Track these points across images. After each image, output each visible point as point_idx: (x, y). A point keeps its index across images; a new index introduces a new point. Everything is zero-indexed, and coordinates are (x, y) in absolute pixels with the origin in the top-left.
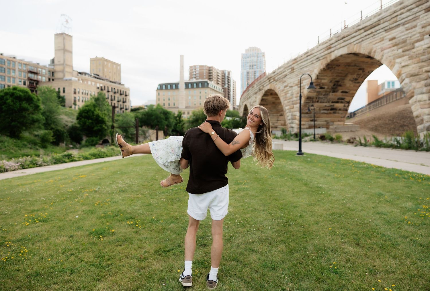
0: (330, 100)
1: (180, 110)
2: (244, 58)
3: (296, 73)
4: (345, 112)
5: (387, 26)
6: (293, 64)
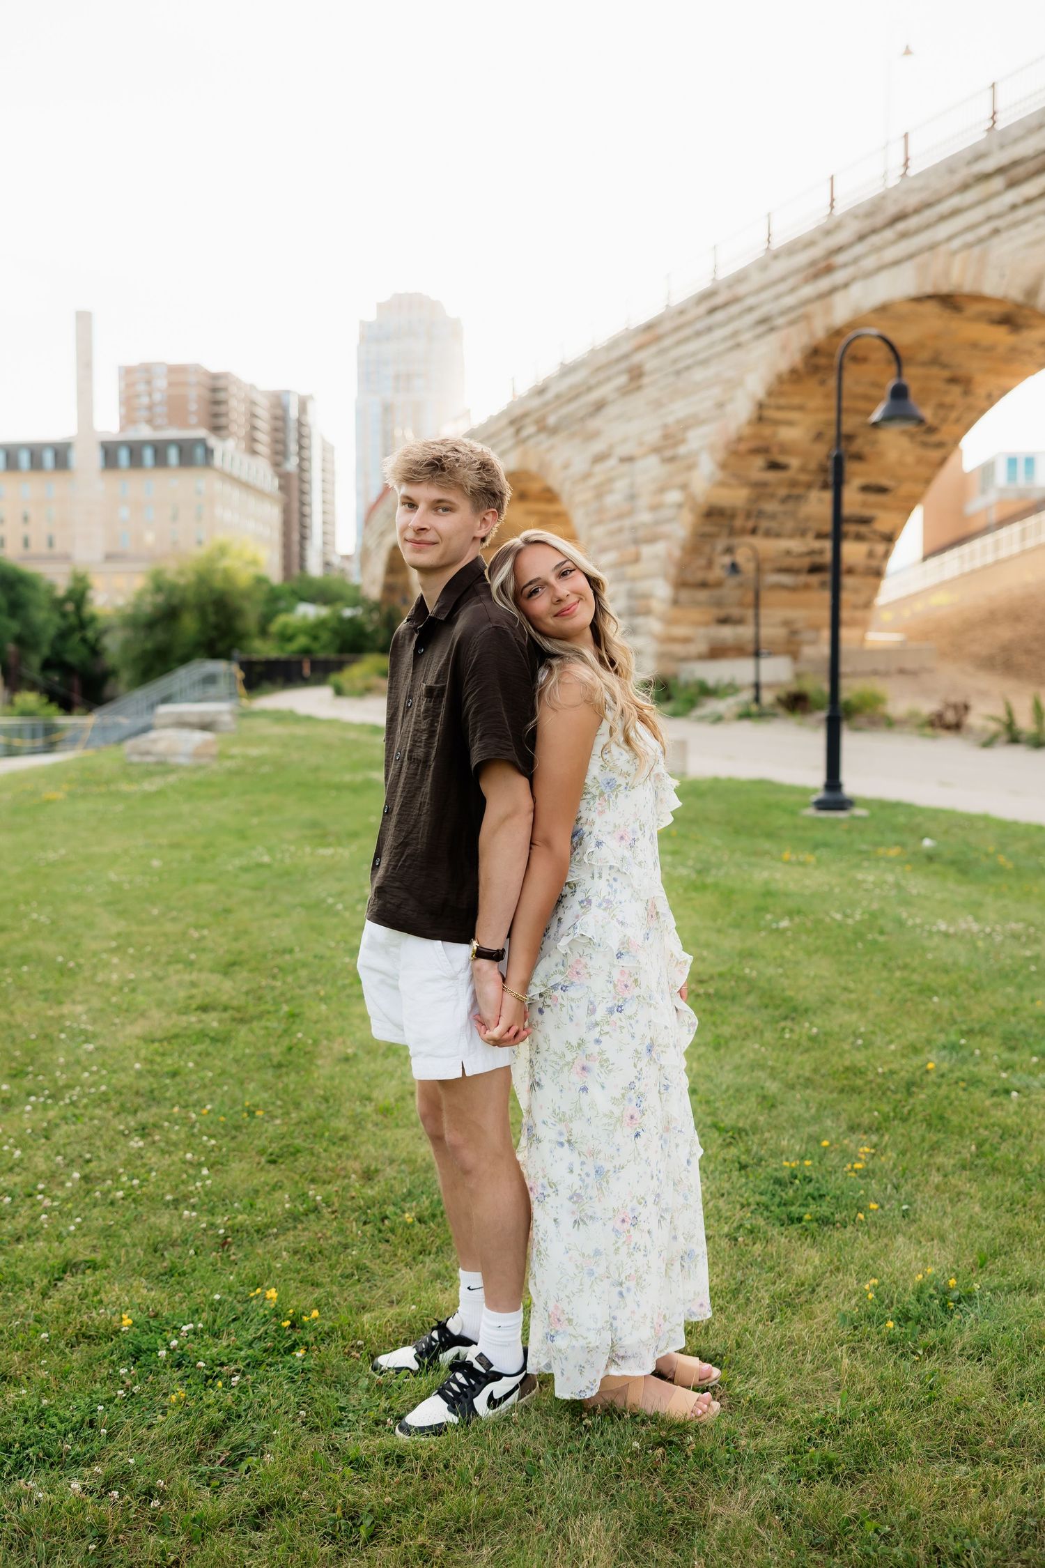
1: (81, 570)
2: (369, 343)
3: (651, 391)
6: (640, 347)
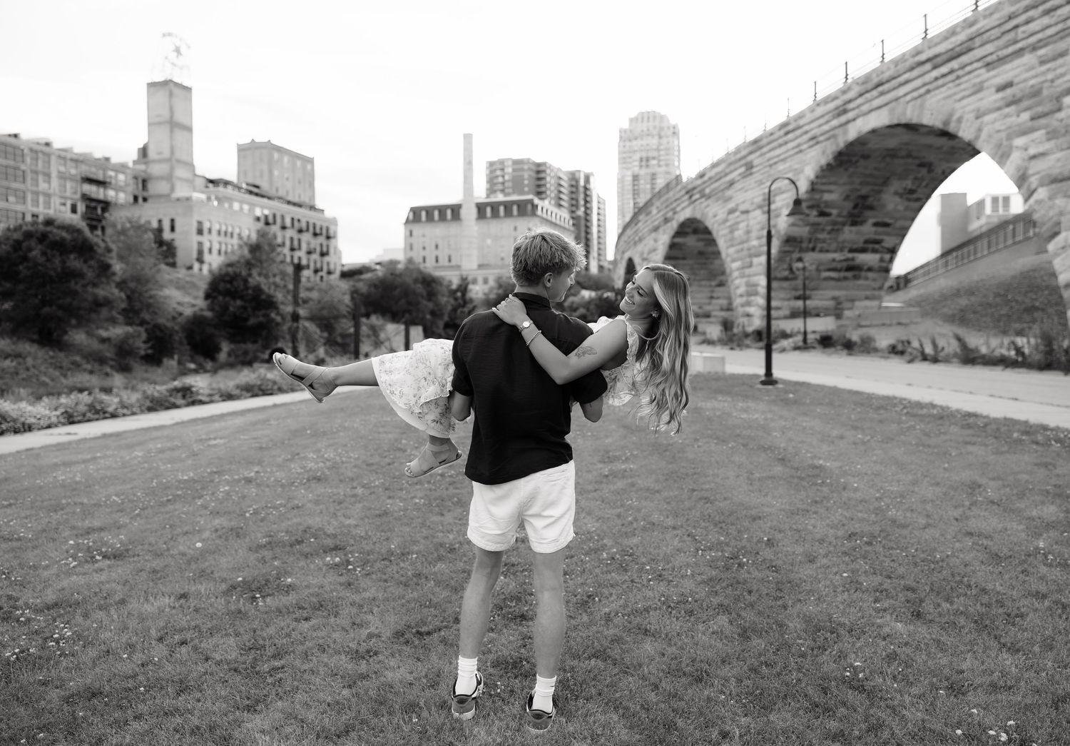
0: (846, 244)
1: (465, 273)
2: (625, 141)
3: (757, 176)
4: (883, 274)
5: (992, 54)
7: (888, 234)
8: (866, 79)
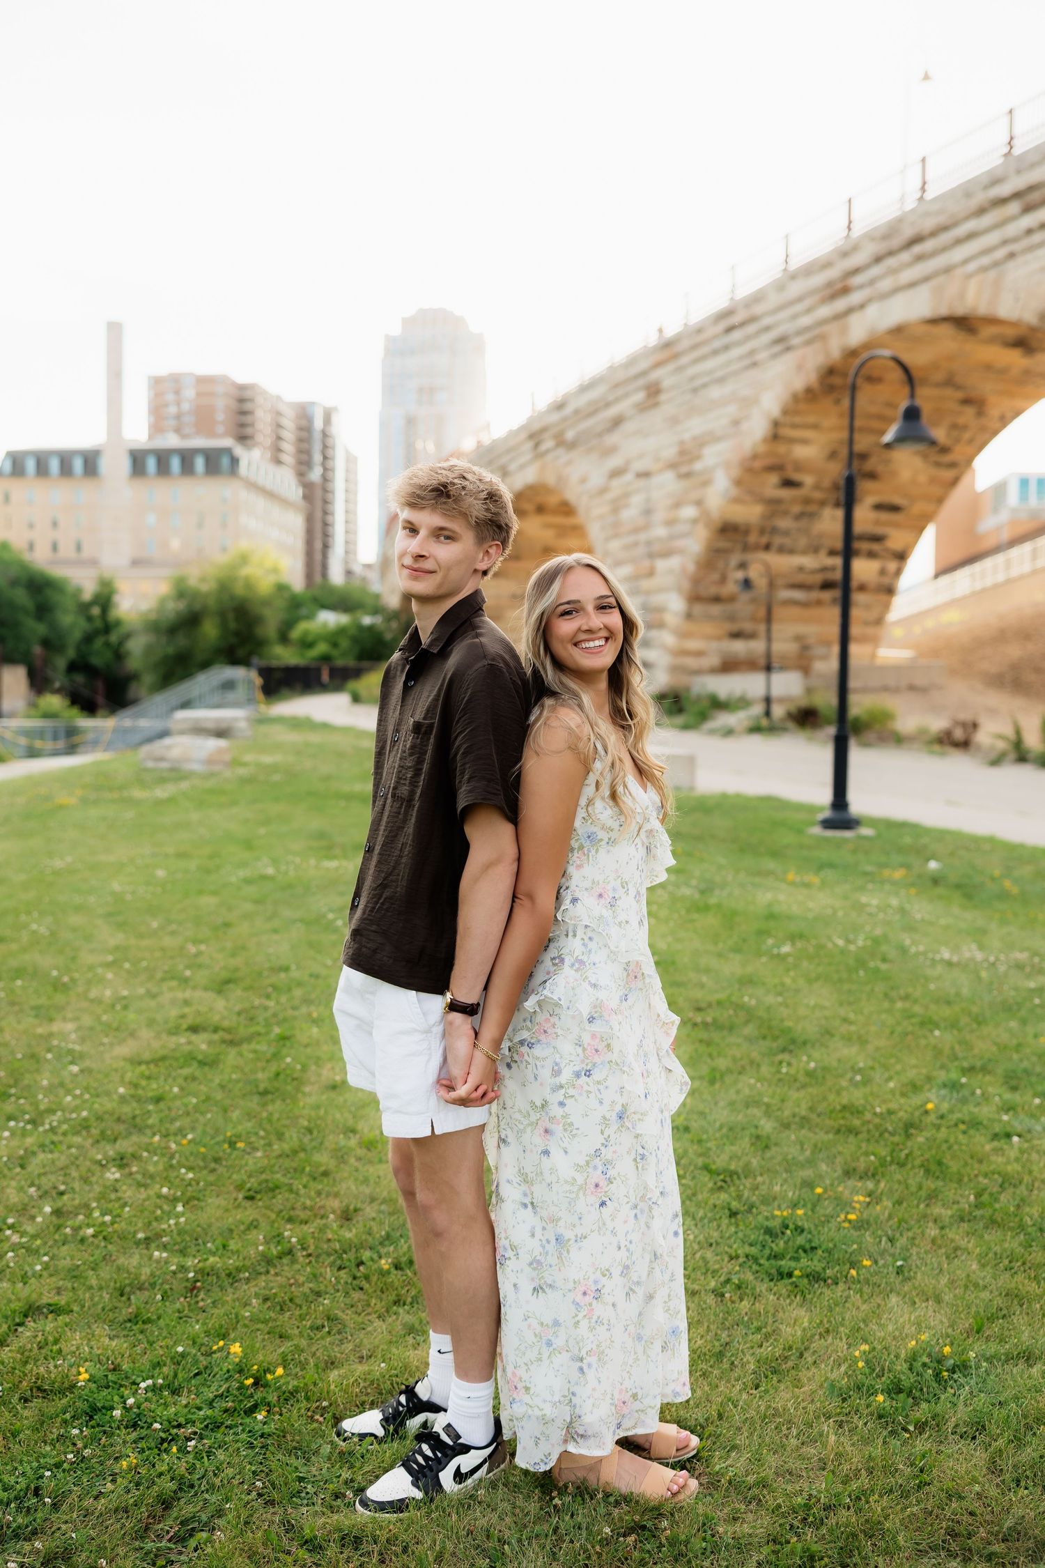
1: (107, 575)
2: (393, 356)
3: (667, 408)
4: (883, 597)
6: (657, 365)
7: (897, 525)
8: (891, 230)
